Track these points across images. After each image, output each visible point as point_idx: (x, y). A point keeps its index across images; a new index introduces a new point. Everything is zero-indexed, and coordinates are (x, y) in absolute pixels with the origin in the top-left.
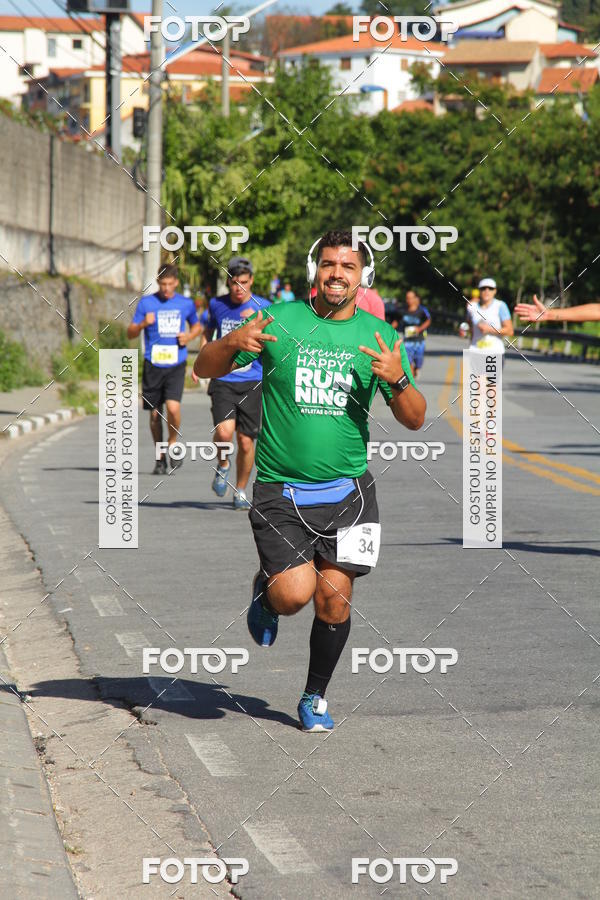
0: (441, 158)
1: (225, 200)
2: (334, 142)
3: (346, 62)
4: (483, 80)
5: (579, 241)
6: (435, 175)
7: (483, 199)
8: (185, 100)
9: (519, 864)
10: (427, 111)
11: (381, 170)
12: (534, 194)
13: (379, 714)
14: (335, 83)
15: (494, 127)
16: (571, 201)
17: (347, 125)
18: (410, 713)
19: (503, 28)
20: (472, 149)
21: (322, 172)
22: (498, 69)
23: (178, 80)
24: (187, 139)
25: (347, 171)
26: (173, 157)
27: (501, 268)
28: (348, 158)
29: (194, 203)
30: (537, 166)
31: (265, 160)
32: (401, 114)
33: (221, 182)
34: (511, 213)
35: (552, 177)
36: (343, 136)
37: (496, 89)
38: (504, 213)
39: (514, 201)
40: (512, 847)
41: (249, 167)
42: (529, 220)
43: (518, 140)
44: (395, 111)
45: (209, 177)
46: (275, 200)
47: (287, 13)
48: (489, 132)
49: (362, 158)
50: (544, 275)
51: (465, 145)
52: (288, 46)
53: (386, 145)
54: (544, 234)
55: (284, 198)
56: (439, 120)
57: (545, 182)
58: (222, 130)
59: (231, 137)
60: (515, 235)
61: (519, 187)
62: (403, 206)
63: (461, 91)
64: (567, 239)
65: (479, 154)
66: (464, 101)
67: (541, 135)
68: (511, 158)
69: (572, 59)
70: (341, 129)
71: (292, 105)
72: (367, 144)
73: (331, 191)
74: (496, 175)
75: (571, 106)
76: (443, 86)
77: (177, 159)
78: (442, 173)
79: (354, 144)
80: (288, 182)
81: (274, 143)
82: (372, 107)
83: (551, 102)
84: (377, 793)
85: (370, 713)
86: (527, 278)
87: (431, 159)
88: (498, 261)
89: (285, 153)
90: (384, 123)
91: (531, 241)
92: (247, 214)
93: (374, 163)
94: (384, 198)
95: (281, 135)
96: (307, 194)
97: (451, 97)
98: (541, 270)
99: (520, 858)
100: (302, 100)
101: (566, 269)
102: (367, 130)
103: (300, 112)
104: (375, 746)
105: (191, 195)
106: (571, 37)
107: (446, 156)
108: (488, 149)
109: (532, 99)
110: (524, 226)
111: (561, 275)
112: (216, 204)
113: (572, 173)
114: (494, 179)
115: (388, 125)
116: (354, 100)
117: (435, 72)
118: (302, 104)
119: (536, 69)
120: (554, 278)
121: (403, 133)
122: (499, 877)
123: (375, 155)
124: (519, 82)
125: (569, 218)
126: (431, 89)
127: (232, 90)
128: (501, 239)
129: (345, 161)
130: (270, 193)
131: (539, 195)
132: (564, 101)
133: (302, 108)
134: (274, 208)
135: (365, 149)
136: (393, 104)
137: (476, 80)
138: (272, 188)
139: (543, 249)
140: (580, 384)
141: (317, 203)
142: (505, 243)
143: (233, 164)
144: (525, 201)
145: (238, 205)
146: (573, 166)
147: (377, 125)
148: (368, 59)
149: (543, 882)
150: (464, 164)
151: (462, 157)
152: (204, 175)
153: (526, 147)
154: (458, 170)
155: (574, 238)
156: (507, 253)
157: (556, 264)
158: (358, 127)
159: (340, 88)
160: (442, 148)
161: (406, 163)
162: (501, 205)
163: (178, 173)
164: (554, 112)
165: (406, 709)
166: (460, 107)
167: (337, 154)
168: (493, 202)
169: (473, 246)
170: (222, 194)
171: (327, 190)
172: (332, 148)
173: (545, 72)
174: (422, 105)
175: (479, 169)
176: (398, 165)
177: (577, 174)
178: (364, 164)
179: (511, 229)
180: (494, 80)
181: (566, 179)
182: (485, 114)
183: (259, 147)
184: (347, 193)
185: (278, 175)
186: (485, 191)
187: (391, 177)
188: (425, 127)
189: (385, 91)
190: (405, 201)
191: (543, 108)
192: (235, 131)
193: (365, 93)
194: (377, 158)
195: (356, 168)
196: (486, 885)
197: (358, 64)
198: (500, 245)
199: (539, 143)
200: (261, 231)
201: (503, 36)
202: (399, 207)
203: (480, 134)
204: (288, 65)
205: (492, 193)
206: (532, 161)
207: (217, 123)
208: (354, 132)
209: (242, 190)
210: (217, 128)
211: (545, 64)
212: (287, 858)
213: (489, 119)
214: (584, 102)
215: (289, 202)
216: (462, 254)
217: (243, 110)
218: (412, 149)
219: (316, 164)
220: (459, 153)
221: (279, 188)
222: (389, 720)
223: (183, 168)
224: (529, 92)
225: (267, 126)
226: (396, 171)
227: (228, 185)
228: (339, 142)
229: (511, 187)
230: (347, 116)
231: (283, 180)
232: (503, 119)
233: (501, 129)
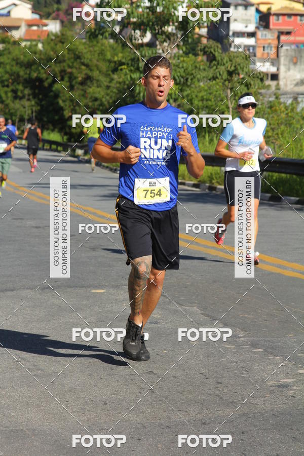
4: (1, 34)
5: (41, 100)
12: (22, 81)
15: (7, 52)
16: (37, 84)
27: (9, 111)
30: (24, 68)
34: (14, 88)
35: (30, 74)
37: (7, 37)
38: (11, 87)
39: (14, 84)
42: (22, 92)
43: (15, 58)
50: (27, 114)
54: (27, 97)
57: (26, 76)
60: (16, 97)
61: (16, 78)
64: (36, 100)
67: (25, 56)
68: (12, 66)
69: (38, 26)
74: (6, 72)
75: (37, 45)
83: (28, 43)
86: (20, 115)
88: (8, 108)
91: (22, 100)
98: (25, 112)
101: (36, 112)
106: (37, 17)
109: (21, 42)
110: (19, 94)
111: (34, 114)
113: (37, 72)
114: (6, 74)
119: (23, 29)
120: (31, 115)
124: (16, 35)
125: (37, 91)
128: (9, 99)
131: (24, 81)
132: (34, 43)
139: (27, 103)
140: (41, 159)
142: (11, 100)
144: (18, 84)
146: (37, 69)
153: (19, 61)
155: (39, 99)
156: (12, 105)
157: (32, 109)
162: (9, 85)
164: (30, 47)
168: (6, 83)
173: (27, 31)
177: (39, 73)
179: (14, 95)
180: (6, 34)
181: (34, 75)
182: (2, 47)
186: (3, 79)
191: (25, 46)
198: (9, 101)
199: (24, 60)
201: (9, 15)
205: (5, 79)
211: (26, 27)
213: (4, 49)
214: (43, 43)
224: (20, 39)
229: (13, 77)
232: (11, 49)
233: (9, 53)
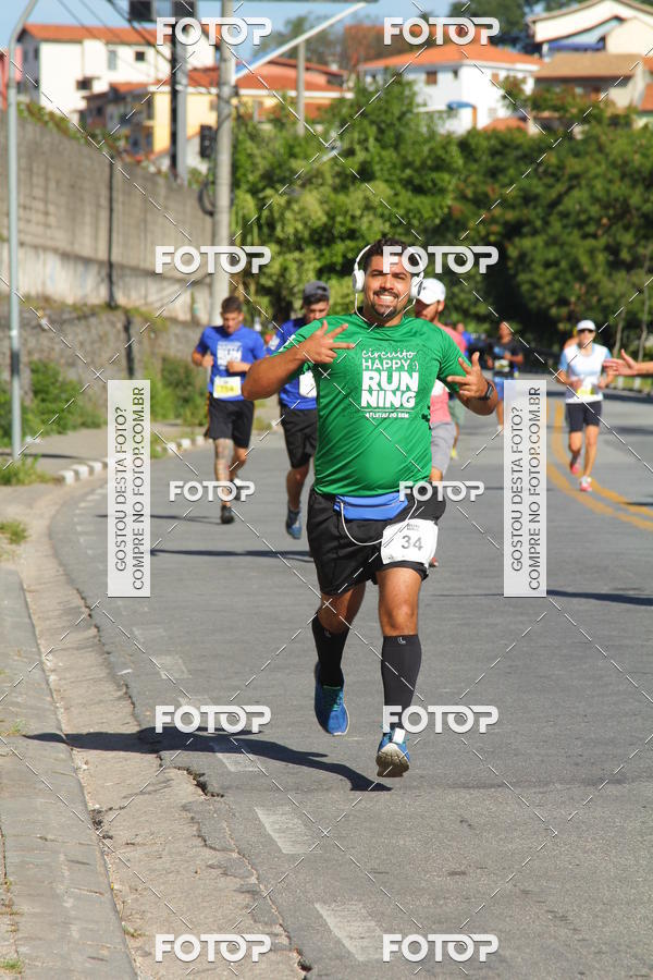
0: (535, 181)
1: (300, 226)
2: (418, 163)
3: (432, 77)
4: (582, 97)
6: (528, 199)
7: (580, 225)
8: (256, 118)
9: (618, 951)
10: (519, 129)
11: (469, 193)
12: (636, 221)
13: (466, 786)
14: (419, 100)
15: (593, 147)
17: (433, 144)
18: (499, 786)
19: (603, 39)
20: (569, 171)
21: (405, 196)
22: (597, 84)
23: (248, 96)
24: (258, 160)
25: (433, 195)
26: (243, 179)
27: (599, 300)
28: (433, 181)
29: (265, 230)
30: (639, 189)
31: (345, 182)
32: (491, 133)
33: (296, 207)
34: (611, 240)
36: (429, 157)
37: (595, 105)
38: (603, 241)
39: (614, 228)
40: (611, 932)
41: (326, 190)
42: (631, 248)
43: (620, 161)
44: (485, 130)
45: (282, 201)
46: (353, 226)
47: (367, 23)
48: (587, 153)
49: (448, 181)
50: (646, 308)
51: (561, 167)
52: (368, 59)
53: (475, 167)
54: (647, 264)
55: (364, 224)
56: (533, 139)
57: (648, 208)
58: (297, 150)
59: (306, 157)
60: (616, 264)
61: (620, 212)
62: (494, 234)
63: (555, 108)
65: (576, 176)
66: (560, 119)
67: (645, 156)
68: (611, 181)
70: (426, 149)
71: (372, 123)
72: (455, 166)
73: (414, 217)
74: (595, 200)
76: (536, 103)
77: (248, 181)
78: (536, 198)
79: (440, 165)
80: (368, 207)
81: (352, 166)
82: (460, 125)
84: (464, 873)
85: (455, 786)
86: (628, 313)
87: (524, 182)
88: (597, 293)
89: (366, 174)
90: (473, 142)
91: (633, 272)
92: (323, 241)
93: (462, 186)
94: (471, 224)
95: (361, 156)
96: (389, 220)
97: (546, 114)
98: (643, 303)
99: (619, 945)
100: (383, 117)
102: (454, 150)
103: (381, 131)
104: (461, 822)
105: (263, 221)
107: (540, 179)
108: (587, 171)
109: (634, 117)
110: (625, 255)
112: (290, 230)
114: (593, 204)
115: (477, 145)
116: (440, 117)
117: (529, 87)
118: (384, 122)
119: (639, 84)
121: (494, 153)
122: (597, 966)
123: (462, 177)
124: (620, 98)
126: (524, 106)
127: (308, 106)
128: (600, 269)
129: (430, 184)
130: (348, 218)
131: (642, 221)
133: (383, 126)
134: (352, 235)
135: (453, 171)
136: (483, 122)
137: (574, 96)
138: (350, 213)
139: (646, 280)
141: (400, 230)
142: (604, 273)
143: (308, 187)
144: (627, 228)
145: (313, 232)
147: (465, 145)
148: (456, 73)
149: (644, 971)
150: (561, 187)
151: (558, 180)
152: (276, 199)
153: (627, 169)
154: (553, 194)
156: (606, 285)
158: (445, 147)
159: (425, 105)
160: (536, 170)
161: (497, 186)
162: (600, 232)
163: (248, 197)
165: (495, 782)
166: (556, 125)
167: (421, 177)
168: (591, 228)
169: (569, 277)
170: (296, 220)
171: (411, 215)
172: (417, 170)
173: (649, 86)
174: (514, 123)
175: (576, 193)
176: (488, 189)
178: (451, 187)
179: (611, 258)
180: (593, 96)
182: (583, 132)
183: (337, 168)
184: (432, 219)
185: (357, 199)
186: (583, 217)
187: (480, 202)
188: (518, 147)
189: (474, 108)
190: (496, 228)
191: (646, 127)
192: (310, 151)
193: (452, 109)
194: (465, 181)
195: (442, 191)
196: (582, 974)
197: (444, 78)
198: (598, 275)
199: (642, 165)
200: (339, 260)
201: (604, 48)
202: (488, 234)
203: (577, 155)
204: (369, 79)
205: (590, 219)
206: (634, 186)
207: (291, 142)
208: (440, 152)
209: (318, 216)
210: (291, 148)
211: (649, 79)
212: (365, 943)
213: (588, 138)
215: (369, 228)
216: (557, 286)
217: (319, 128)
218: (502, 171)
219: (398, 187)
220: (554, 175)
221: (358, 213)
222: (475, 792)
223: (254, 191)
224: (631, 109)
225: (346, 145)
226: (486, 195)
227: (302, 210)
228: (424, 163)
229: (611, 212)
230: (432, 135)
231: (363, 204)
232: (603, 138)
233: (601, 149)
